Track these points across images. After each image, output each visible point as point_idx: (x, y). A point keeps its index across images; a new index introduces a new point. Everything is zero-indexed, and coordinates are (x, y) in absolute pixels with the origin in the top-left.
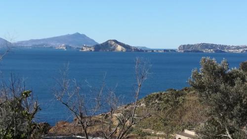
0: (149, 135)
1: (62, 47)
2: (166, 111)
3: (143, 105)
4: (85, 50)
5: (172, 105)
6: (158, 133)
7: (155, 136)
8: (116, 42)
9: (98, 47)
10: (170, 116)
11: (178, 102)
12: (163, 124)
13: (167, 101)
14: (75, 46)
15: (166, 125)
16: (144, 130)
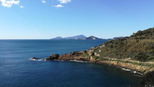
0: (108, 60)
1: (77, 39)
2: (117, 48)
3: (104, 46)
4: (83, 39)
5: (120, 45)
6: (113, 59)
7: (111, 60)
8: (93, 37)
9: (87, 38)
10: (119, 50)
11: (123, 43)
12: (115, 54)
13: (117, 43)
14: (80, 38)
15: (117, 54)
16: (105, 58)
